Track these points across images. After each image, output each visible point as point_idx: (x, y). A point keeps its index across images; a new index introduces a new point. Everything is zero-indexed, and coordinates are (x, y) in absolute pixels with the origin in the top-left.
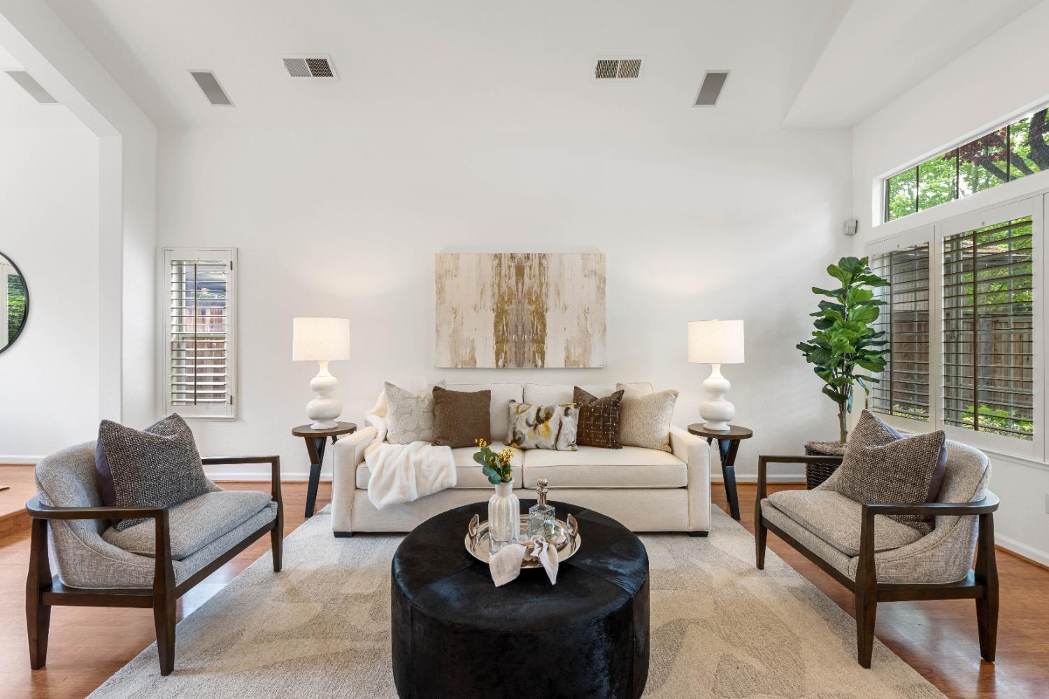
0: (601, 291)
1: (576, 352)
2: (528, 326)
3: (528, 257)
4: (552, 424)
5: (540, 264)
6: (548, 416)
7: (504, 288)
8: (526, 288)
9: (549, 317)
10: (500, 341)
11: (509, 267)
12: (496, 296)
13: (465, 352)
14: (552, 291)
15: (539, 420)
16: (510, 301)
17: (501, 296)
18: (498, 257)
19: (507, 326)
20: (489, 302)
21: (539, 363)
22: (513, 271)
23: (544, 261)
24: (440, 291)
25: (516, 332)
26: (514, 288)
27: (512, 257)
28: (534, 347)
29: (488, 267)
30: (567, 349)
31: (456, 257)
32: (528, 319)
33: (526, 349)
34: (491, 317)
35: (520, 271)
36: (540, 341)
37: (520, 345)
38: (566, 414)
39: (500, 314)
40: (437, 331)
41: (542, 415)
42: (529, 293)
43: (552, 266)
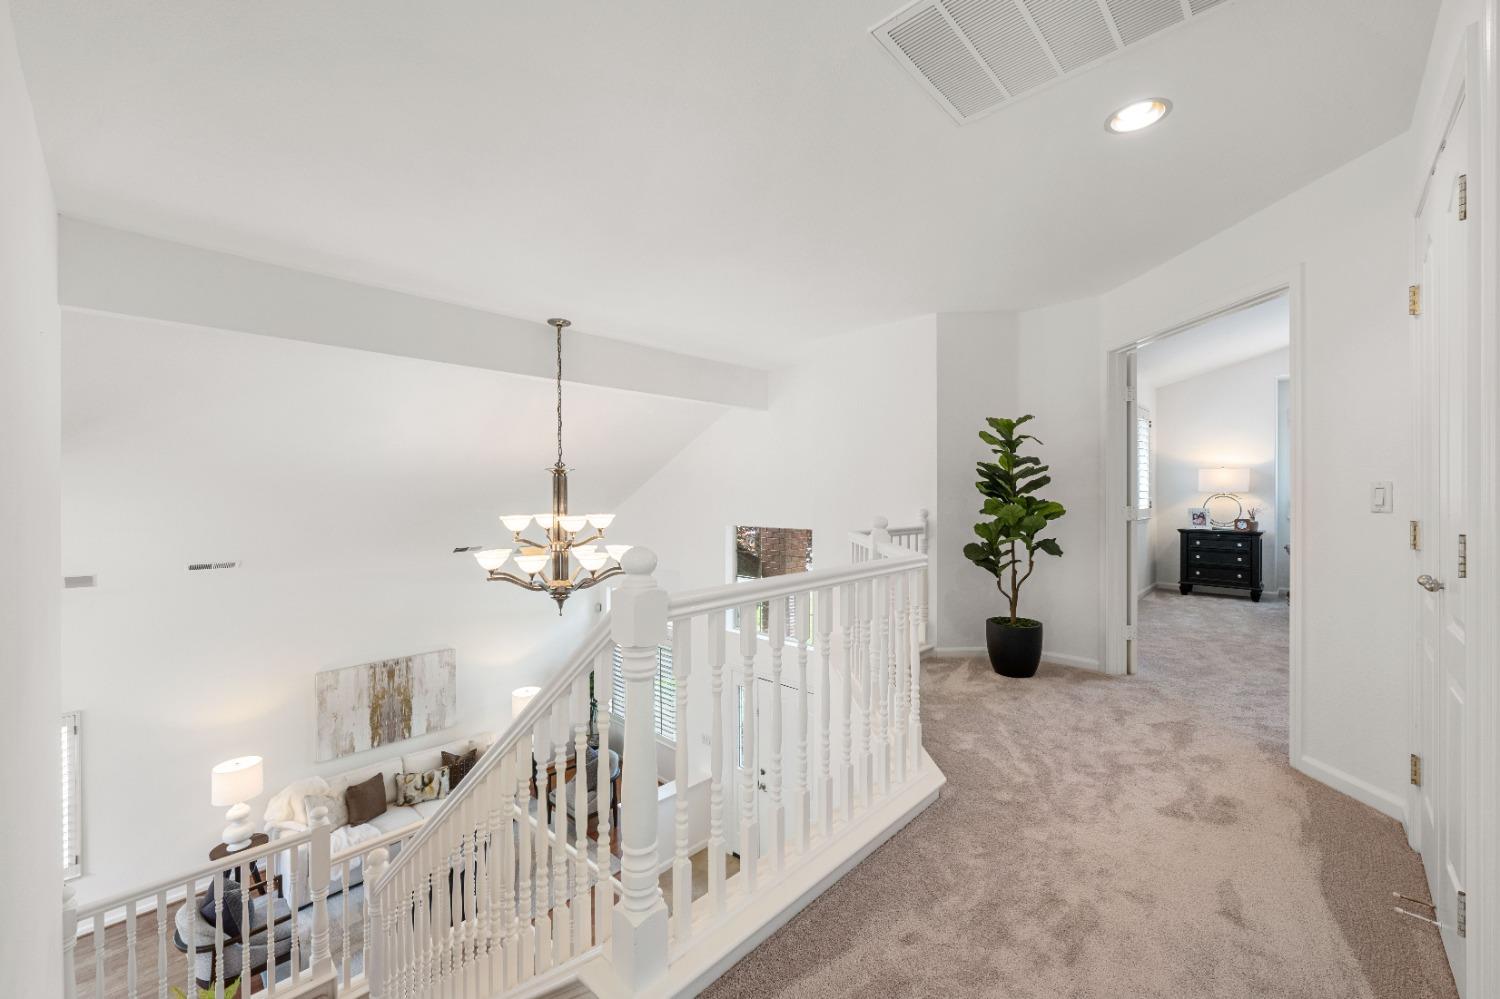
0: (452, 675)
1: (434, 721)
2: (398, 712)
3: (397, 663)
4: (435, 784)
5: (407, 666)
6: (431, 780)
7: (378, 688)
8: (396, 685)
9: (414, 702)
10: (375, 728)
11: (382, 673)
12: (372, 697)
13: (345, 744)
14: (416, 684)
15: (425, 784)
16: (383, 697)
17: (376, 696)
18: (373, 667)
19: (381, 715)
20: (366, 701)
21: (407, 735)
22: (385, 674)
23: (410, 664)
24: (322, 703)
25: (389, 718)
26: (386, 686)
27: (385, 665)
28: (402, 726)
29: (365, 674)
30: (428, 720)
31: (336, 672)
32: (397, 706)
33: (397, 729)
34: (367, 712)
35: (391, 674)
36: (407, 719)
37: (392, 726)
38: (443, 775)
39: (375, 709)
40: (319, 734)
41: (426, 780)
42: (399, 688)
43: (415, 665)
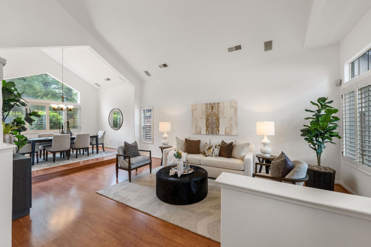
0: (236, 112)
1: (228, 130)
2: (215, 123)
3: (214, 104)
4: (212, 150)
5: (218, 106)
7: (208, 112)
8: (214, 112)
9: (220, 120)
10: (207, 127)
11: (210, 107)
12: (206, 115)
13: (198, 130)
14: (221, 113)
15: (209, 149)
16: (210, 116)
17: (207, 115)
18: (207, 104)
19: (209, 122)
20: (205, 117)
21: (218, 133)
22: (210, 108)
23: (219, 104)
24: (193, 114)
25: (211, 124)
26: (211, 113)
27: (210, 104)
28: (216, 129)
29: (204, 107)
30: (226, 130)
31: (196, 105)
32: (214, 121)
33: (214, 130)
34: (205, 121)
35: (212, 108)
36: (218, 127)
37: (212, 128)
39: (207, 120)
40: (192, 124)
41: (210, 147)
42: (215, 114)
43: (221, 106)
